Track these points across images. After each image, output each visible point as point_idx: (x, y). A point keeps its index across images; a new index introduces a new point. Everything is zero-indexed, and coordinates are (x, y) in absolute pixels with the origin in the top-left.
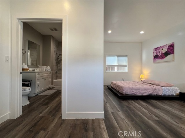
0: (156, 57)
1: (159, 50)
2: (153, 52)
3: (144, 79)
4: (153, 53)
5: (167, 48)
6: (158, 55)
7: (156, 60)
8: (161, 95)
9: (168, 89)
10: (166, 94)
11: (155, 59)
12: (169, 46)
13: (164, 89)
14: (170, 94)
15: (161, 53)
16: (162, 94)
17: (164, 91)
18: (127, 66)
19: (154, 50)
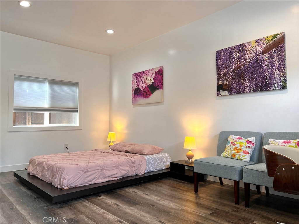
0: (137, 92)
1: (142, 79)
2: (133, 82)
3: (116, 143)
4: (133, 84)
5: (154, 75)
6: (141, 88)
7: (138, 99)
8: (143, 173)
9: (155, 158)
10: (152, 170)
11: (136, 96)
12: (156, 72)
13: (148, 160)
14: (158, 169)
15: (144, 85)
16: (146, 172)
17: (148, 165)
18: (77, 111)
19: (134, 77)
